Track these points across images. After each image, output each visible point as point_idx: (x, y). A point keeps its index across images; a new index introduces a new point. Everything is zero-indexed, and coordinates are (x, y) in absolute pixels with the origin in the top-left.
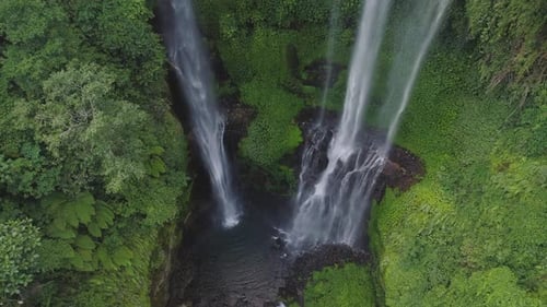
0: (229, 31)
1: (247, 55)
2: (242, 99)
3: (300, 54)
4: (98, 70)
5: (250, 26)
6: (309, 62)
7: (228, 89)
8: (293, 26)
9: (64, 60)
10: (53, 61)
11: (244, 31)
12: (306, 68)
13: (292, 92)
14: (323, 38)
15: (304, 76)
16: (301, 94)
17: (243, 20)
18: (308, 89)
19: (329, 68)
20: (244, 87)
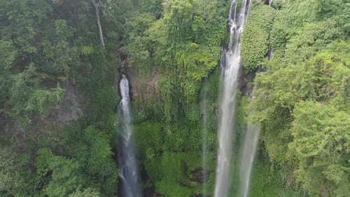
0: (150, 156)
1: (159, 167)
2: (156, 190)
3: (188, 164)
4: (92, 191)
5: (161, 152)
6: (193, 169)
7: (149, 185)
8: (183, 151)
9: (75, 187)
10: (70, 188)
11: (158, 155)
12: (192, 172)
13: (184, 185)
14: (199, 157)
15: (191, 176)
16: (190, 187)
17: (157, 149)
18: (194, 183)
19: (204, 172)
20: (158, 184)
